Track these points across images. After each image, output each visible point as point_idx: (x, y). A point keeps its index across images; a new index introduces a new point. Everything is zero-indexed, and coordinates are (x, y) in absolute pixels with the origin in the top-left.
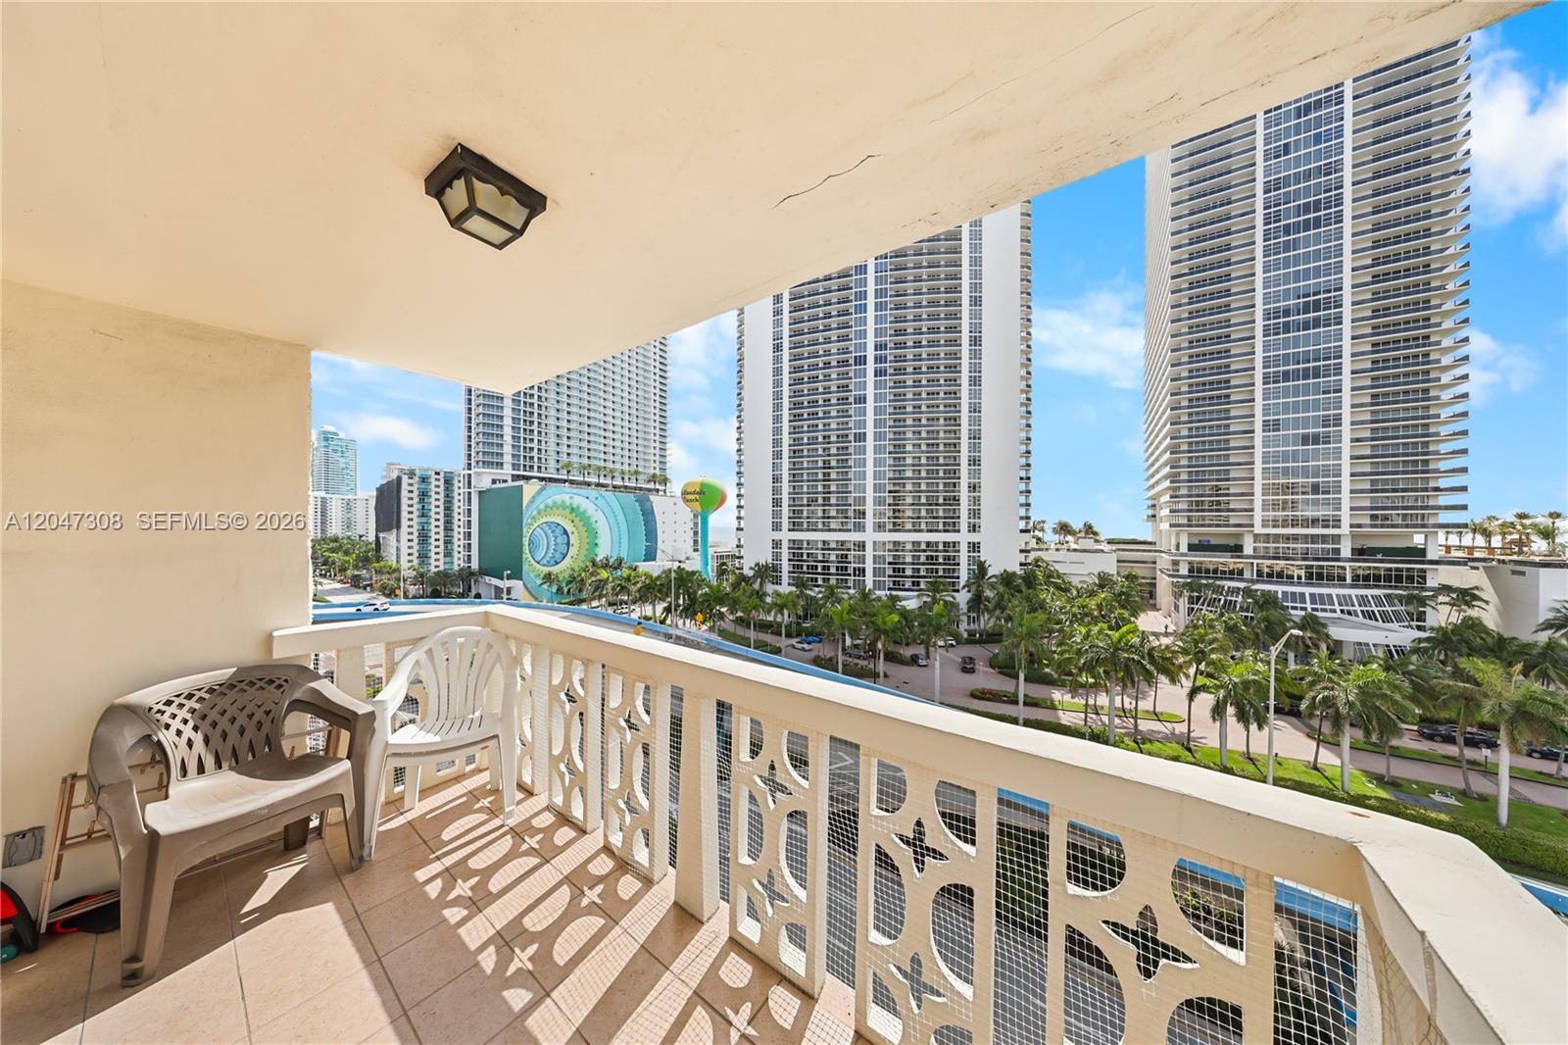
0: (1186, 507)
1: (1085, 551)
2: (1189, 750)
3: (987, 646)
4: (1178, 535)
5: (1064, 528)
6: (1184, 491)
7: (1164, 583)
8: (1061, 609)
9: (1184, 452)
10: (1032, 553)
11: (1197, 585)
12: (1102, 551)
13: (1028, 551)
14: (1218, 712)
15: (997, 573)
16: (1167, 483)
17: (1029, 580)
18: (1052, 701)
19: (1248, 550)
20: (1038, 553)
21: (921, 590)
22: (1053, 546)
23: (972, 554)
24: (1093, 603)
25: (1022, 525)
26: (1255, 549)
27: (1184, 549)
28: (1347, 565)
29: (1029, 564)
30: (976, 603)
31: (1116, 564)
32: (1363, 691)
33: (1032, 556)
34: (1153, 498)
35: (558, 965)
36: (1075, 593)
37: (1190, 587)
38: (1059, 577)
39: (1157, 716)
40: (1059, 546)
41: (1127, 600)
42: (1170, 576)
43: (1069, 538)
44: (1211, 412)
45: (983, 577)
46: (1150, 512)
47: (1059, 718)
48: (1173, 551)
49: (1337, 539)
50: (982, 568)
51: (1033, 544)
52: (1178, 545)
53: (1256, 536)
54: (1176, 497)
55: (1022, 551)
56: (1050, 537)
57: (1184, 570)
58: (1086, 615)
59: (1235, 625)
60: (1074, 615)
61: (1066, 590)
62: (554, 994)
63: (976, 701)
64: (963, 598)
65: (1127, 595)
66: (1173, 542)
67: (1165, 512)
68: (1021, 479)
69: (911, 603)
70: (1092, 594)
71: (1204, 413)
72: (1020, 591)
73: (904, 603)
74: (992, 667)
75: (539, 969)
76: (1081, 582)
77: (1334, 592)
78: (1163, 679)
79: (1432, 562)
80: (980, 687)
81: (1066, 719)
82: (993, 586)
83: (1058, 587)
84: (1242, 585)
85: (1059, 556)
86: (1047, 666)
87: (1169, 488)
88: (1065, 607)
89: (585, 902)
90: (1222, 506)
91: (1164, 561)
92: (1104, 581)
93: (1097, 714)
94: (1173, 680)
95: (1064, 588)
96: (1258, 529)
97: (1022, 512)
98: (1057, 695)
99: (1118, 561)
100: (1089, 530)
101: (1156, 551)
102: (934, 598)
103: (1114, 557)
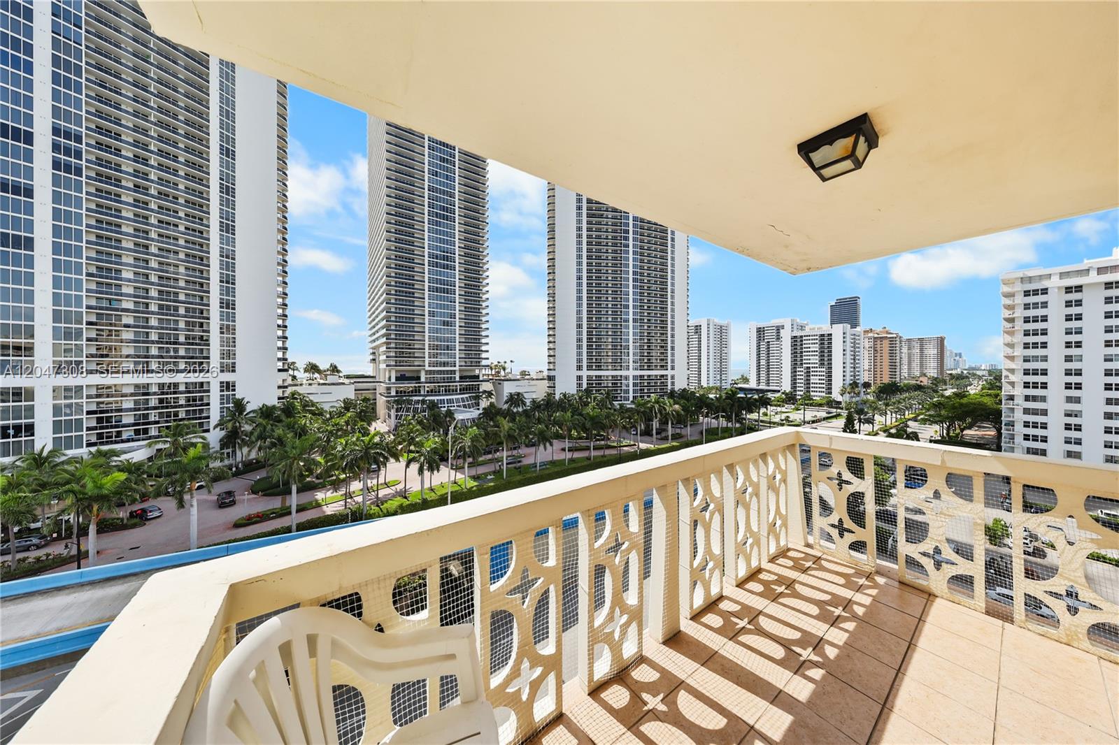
0: (394, 355)
1: (333, 384)
2: (405, 498)
3: (246, 476)
4: (390, 371)
5: (313, 368)
6: (393, 345)
7: (381, 401)
8: (318, 429)
9: (393, 321)
10: (290, 388)
11: (400, 401)
12: (343, 384)
13: (286, 387)
14: (421, 471)
15: (256, 408)
16: (384, 340)
17: (288, 410)
18: (317, 501)
19: (423, 379)
20: (294, 388)
21: (150, 438)
22: (305, 382)
23: (225, 393)
24: (342, 421)
25: (280, 365)
26: (426, 378)
27: (393, 380)
28: (458, 384)
29: (287, 397)
30: (232, 439)
31: (354, 392)
32: (472, 440)
33: (289, 391)
34: (373, 348)
35: (728, 723)
36: (328, 416)
37: (397, 402)
38: (313, 406)
39: (387, 485)
40: (311, 382)
41: (365, 416)
42: (386, 397)
43: (316, 375)
44: (406, 300)
45: (241, 413)
46: (371, 357)
47: (324, 512)
48: (387, 381)
49: (454, 372)
50: (240, 405)
51: (289, 381)
52: (390, 379)
53: (426, 371)
54: (389, 348)
55: (279, 387)
56: (301, 375)
57: (393, 393)
58: (338, 430)
59: (422, 420)
60: (331, 432)
61: (321, 414)
62: (751, 723)
63: (242, 530)
64: (214, 437)
65: (365, 412)
66: (387, 376)
67: (383, 357)
68: (279, 326)
69: (139, 453)
70: (340, 414)
71: (403, 300)
72: (280, 421)
73: (124, 457)
74: (254, 492)
75: (733, 738)
76: (332, 407)
77: (454, 397)
78: (392, 460)
79: (481, 381)
80: (244, 515)
81: (329, 510)
82: (252, 421)
83: (314, 414)
84: (421, 398)
85: (314, 389)
86: (308, 476)
87: (385, 343)
88: (321, 428)
89: (662, 708)
90: (412, 355)
91: (381, 388)
92: (348, 405)
93: (352, 498)
94: (397, 460)
95: (319, 413)
96: (427, 368)
97: (280, 355)
98: (320, 496)
99: (355, 390)
100: (334, 369)
101: (377, 382)
102: (175, 443)
103: (353, 387)
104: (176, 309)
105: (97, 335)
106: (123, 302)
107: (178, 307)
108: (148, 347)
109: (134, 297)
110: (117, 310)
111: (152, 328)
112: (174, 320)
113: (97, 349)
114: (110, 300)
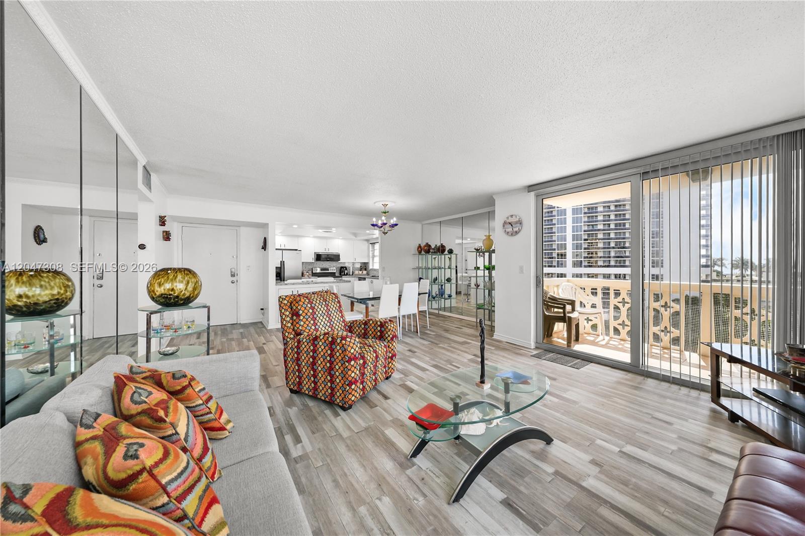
104: (624, 225)
105: (588, 246)
106: (598, 225)
107: (625, 223)
108: (609, 251)
109: (604, 221)
110: (596, 230)
111: (611, 239)
112: (623, 232)
113: (588, 254)
114: (593, 225)
